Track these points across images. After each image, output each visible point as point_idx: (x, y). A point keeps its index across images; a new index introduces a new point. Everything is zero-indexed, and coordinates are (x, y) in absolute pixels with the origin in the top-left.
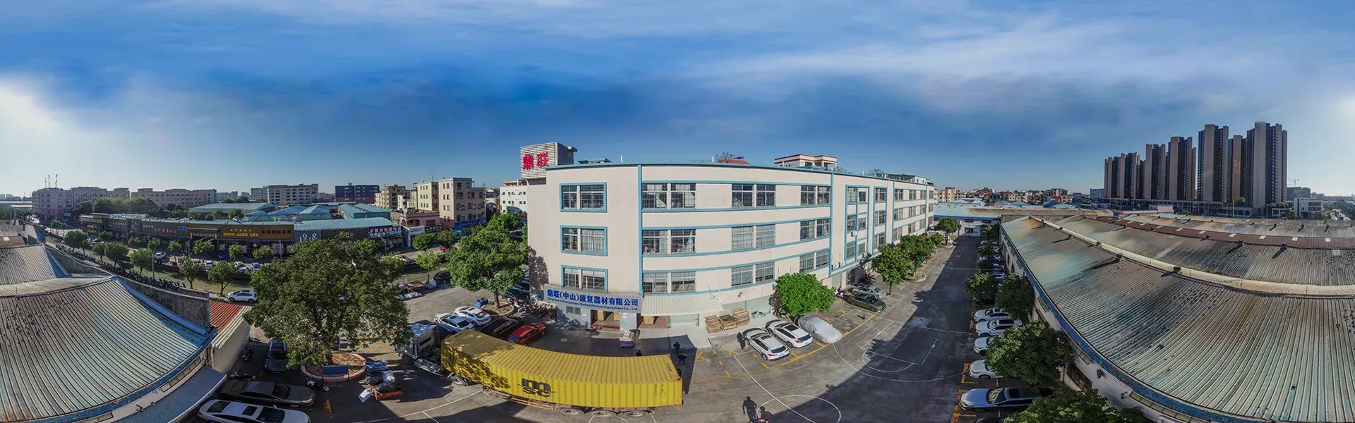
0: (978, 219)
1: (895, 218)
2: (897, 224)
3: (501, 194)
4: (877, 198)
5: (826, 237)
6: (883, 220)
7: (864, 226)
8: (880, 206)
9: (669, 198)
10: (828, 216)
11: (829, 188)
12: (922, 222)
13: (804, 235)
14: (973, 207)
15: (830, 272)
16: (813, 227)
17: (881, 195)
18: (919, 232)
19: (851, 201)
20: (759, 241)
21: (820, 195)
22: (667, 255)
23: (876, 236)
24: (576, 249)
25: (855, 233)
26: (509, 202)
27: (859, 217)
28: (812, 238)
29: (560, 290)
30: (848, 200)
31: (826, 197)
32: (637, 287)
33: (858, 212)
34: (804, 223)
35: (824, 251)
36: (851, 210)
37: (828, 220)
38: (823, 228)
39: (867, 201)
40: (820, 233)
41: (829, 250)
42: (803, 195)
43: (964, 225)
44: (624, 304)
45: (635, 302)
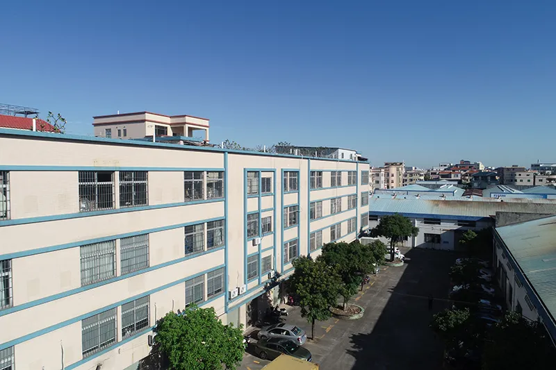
0: (449, 219)
1: (312, 215)
2: (316, 225)
4: (285, 185)
5: (219, 247)
6: (294, 220)
7: (269, 229)
8: (290, 199)
10: (222, 215)
11: (221, 173)
12: (352, 222)
13: (190, 248)
14: (438, 198)
15: (226, 304)
16: (202, 234)
17: (292, 180)
18: (348, 239)
19: (251, 192)
20: (126, 263)
21: (209, 185)
23: (286, 245)
25: (258, 240)
27: (263, 215)
28: (201, 252)
30: (248, 191)
31: (218, 188)
33: (262, 208)
34: (189, 229)
35: (217, 270)
36: (252, 205)
37: (222, 222)
38: (215, 233)
39: (272, 191)
40: (211, 243)
41: (224, 268)
42: (187, 186)
43: (424, 229)
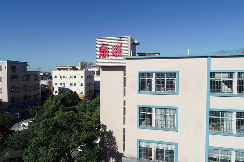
3: (53, 78)
9: (235, 85)
24: (151, 124)
26: (61, 84)
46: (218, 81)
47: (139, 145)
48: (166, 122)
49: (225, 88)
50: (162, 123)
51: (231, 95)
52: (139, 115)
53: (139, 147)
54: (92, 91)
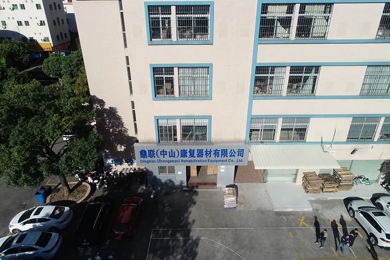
9: (294, 24)
22: (280, 97)
24: (173, 93)
29: (155, 147)
32: (243, 135)
44: (229, 155)
45: (241, 153)
46: (271, 19)
47: (158, 124)
48: (196, 87)
49: (280, 30)
50: (190, 90)
51: (287, 41)
52: (154, 80)
53: (158, 126)
54: (65, 34)
